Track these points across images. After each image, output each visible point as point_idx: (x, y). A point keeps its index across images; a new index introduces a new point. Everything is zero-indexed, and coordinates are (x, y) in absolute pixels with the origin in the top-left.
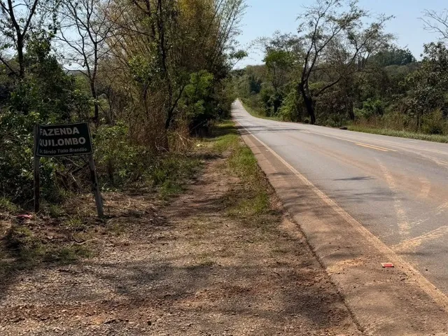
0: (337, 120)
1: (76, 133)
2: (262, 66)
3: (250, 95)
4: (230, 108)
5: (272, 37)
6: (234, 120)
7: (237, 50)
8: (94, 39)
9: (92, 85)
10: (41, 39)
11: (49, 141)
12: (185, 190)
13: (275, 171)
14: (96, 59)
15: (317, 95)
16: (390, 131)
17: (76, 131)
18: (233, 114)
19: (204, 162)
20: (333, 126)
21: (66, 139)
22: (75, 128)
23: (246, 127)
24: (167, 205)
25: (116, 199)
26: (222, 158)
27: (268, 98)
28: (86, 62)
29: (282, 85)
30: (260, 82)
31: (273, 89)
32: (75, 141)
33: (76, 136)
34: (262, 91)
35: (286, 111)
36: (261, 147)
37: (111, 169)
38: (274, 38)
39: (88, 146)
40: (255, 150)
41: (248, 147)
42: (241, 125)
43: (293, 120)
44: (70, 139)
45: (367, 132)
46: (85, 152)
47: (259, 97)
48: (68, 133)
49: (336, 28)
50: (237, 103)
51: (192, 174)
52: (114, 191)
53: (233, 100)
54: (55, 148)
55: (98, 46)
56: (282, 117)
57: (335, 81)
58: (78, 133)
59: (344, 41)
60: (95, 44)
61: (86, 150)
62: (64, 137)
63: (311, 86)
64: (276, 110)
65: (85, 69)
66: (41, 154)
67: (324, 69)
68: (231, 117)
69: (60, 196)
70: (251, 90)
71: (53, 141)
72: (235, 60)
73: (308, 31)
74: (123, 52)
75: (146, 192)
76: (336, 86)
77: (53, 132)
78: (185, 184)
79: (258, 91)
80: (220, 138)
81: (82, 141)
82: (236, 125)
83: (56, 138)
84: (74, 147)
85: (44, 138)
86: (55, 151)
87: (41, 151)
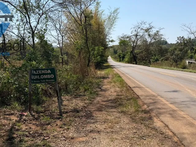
0: (145, 63)
1: (49, 73)
2: (118, 45)
3: (114, 54)
4: (107, 59)
5: (121, 35)
6: (109, 63)
7: (111, 40)
8: (62, 35)
9: (61, 51)
10: (41, 33)
11: (37, 76)
12: (97, 94)
13: (134, 86)
14: (63, 42)
15: (138, 55)
16: (165, 67)
17: (49, 71)
18: (108, 61)
19: (102, 80)
20: (143, 65)
21: (45, 76)
22: (49, 70)
23: (114, 66)
24: (91, 103)
25: (68, 100)
26: (109, 78)
27: (120, 55)
28: (59, 43)
29: (125, 51)
30: (117, 50)
31: (122, 52)
32: (49, 76)
33: (50, 74)
34: (118, 54)
35: (126, 60)
36: (123, 74)
37: (66, 85)
38: (122, 36)
39: (55, 78)
40: (121, 75)
41: (118, 74)
42: (112, 65)
43: (129, 63)
44: (46, 75)
45: (158, 68)
46: (53, 81)
47: (117, 55)
48: (46, 73)
49: (144, 32)
50: (110, 57)
51: (99, 86)
52: (67, 96)
53: (108, 56)
54: (39, 80)
55: (63, 37)
56: (125, 62)
57: (143, 50)
58: (50, 72)
59: (147, 37)
60: (62, 36)
61: (54, 80)
62: (44, 74)
63: (135, 52)
64: (123, 60)
65: (59, 46)
66: (32, 83)
67: (140, 46)
68: (107, 62)
69: (43, 101)
70: (114, 53)
71: (38, 76)
72: (110, 43)
73: (134, 33)
74: (72, 40)
75: (81, 96)
76: (143, 52)
77: (39, 72)
78: (97, 91)
79: (116, 53)
80: (106, 69)
81: (52, 76)
82: (110, 65)
83: (40, 75)
84: (48, 79)
85: (34, 75)
86: (40, 81)
87: (32, 81)
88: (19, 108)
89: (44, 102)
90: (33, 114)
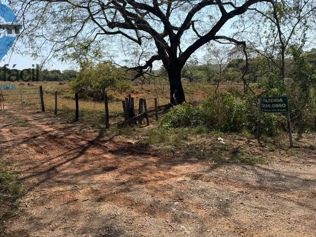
11: (268, 105)
17: (281, 100)
21: (276, 105)
22: (281, 99)
32: (281, 106)
33: (281, 103)
44: (278, 104)
48: (277, 101)
61: (285, 110)
62: (275, 103)
66: (263, 111)
77: (270, 101)
81: (284, 105)
83: (271, 104)
84: (280, 108)
85: (265, 103)
86: (271, 110)
87: (263, 109)
88: (249, 135)
89: (277, 134)
90: (261, 142)
